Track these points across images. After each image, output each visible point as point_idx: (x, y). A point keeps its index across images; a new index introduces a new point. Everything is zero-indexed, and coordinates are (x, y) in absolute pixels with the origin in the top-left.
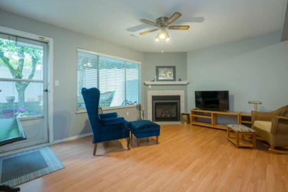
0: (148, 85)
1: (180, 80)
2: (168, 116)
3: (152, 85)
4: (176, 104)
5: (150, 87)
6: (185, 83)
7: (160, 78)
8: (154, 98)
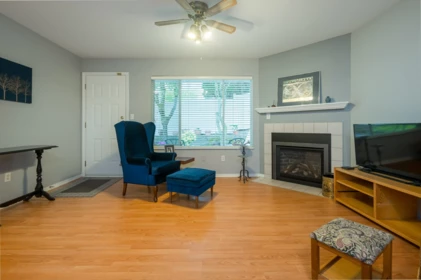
0: (265, 114)
1: (329, 100)
2: (305, 174)
3: (272, 114)
4: (321, 151)
5: (268, 117)
6: (342, 104)
7: (284, 101)
8: (276, 137)
